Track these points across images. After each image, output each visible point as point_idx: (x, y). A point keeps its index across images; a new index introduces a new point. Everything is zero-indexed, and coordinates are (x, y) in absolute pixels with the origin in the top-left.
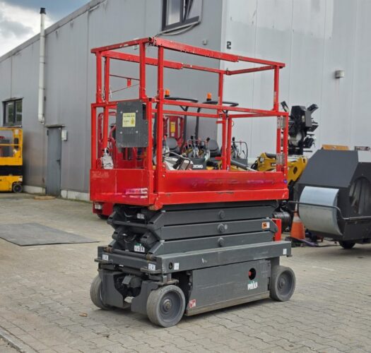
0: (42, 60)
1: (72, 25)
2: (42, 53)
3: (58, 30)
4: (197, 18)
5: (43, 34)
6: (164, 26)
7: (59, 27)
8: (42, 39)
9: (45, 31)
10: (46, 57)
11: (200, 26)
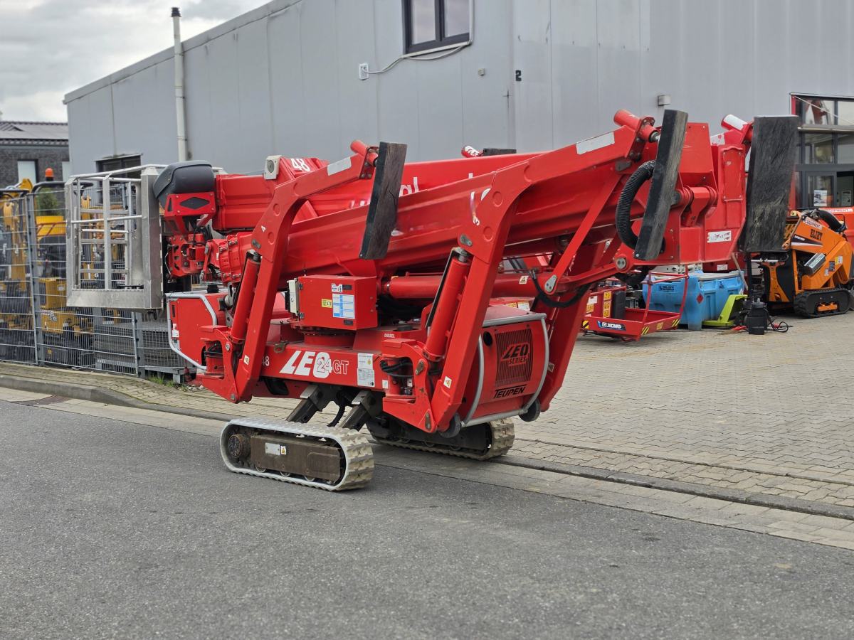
0: (179, 93)
1: (236, 38)
2: (178, 83)
3: (207, 44)
4: (465, 37)
5: (178, 50)
6: (409, 46)
7: (209, 40)
8: (178, 59)
9: (183, 44)
10: (184, 88)
11: (472, 47)
